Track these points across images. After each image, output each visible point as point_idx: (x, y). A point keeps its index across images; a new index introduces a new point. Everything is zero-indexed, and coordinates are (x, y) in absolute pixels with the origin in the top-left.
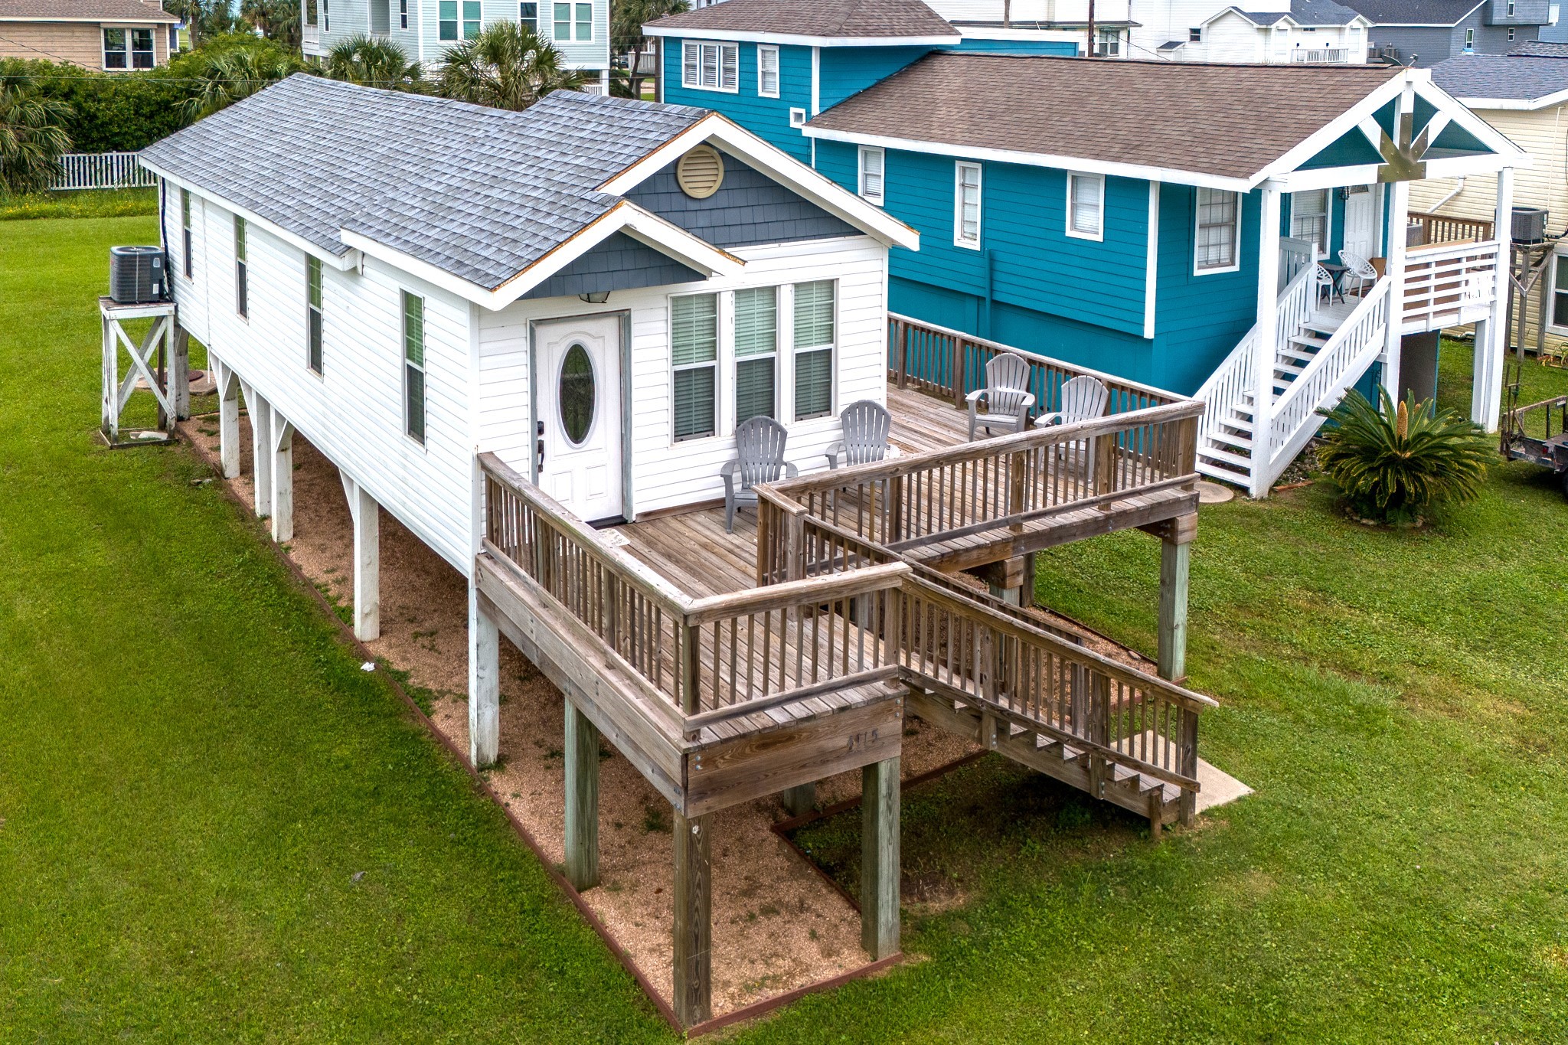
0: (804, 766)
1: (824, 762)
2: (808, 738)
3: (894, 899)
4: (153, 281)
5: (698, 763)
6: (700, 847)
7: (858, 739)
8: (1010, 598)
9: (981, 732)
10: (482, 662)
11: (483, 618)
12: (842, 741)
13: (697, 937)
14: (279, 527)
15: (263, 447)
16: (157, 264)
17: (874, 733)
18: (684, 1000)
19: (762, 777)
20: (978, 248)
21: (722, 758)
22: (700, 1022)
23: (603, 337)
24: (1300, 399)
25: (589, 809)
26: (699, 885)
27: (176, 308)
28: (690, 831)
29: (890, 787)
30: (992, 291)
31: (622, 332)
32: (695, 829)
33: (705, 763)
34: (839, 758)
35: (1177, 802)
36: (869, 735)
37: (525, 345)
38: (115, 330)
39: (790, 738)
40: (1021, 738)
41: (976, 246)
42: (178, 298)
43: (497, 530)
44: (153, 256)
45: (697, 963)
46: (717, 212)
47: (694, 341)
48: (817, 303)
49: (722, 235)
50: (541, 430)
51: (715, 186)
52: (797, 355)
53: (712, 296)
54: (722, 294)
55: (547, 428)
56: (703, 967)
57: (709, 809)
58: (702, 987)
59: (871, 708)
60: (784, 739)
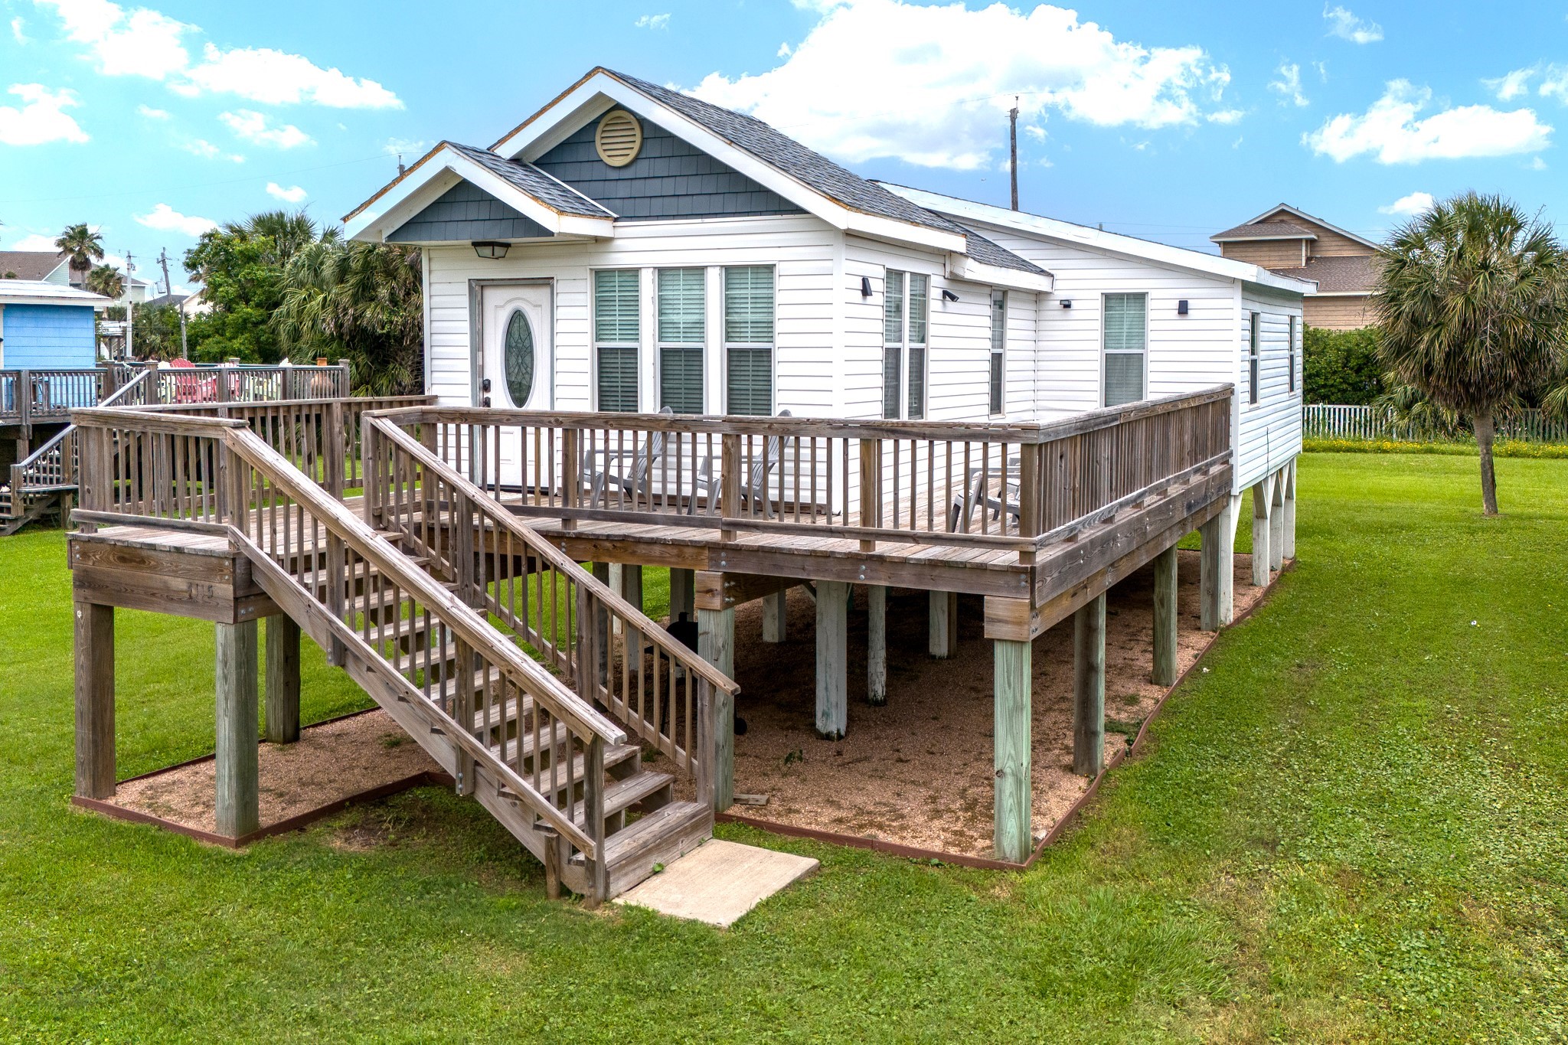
1: (169, 599)
3: (230, 777)
7: (195, 588)
12: (183, 584)
17: (209, 588)
21: (95, 556)
23: (540, 306)
29: (225, 654)
34: (181, 601)
36: (205, 589)
37: (465, 301)
45: (83, 739)
46: (637, 181)
47: (618, 318)
48: (754, 291)
49: (642, 207)
50: (486, 387)
51: (633, 154)
52: (729, 350)
53: (635, 272)
54: (643, 271)
55: (493, 387)
56: (86, 746)
57: (86, 598)
58: (85, 763)
59: (203, 560)
60: (138, 560)
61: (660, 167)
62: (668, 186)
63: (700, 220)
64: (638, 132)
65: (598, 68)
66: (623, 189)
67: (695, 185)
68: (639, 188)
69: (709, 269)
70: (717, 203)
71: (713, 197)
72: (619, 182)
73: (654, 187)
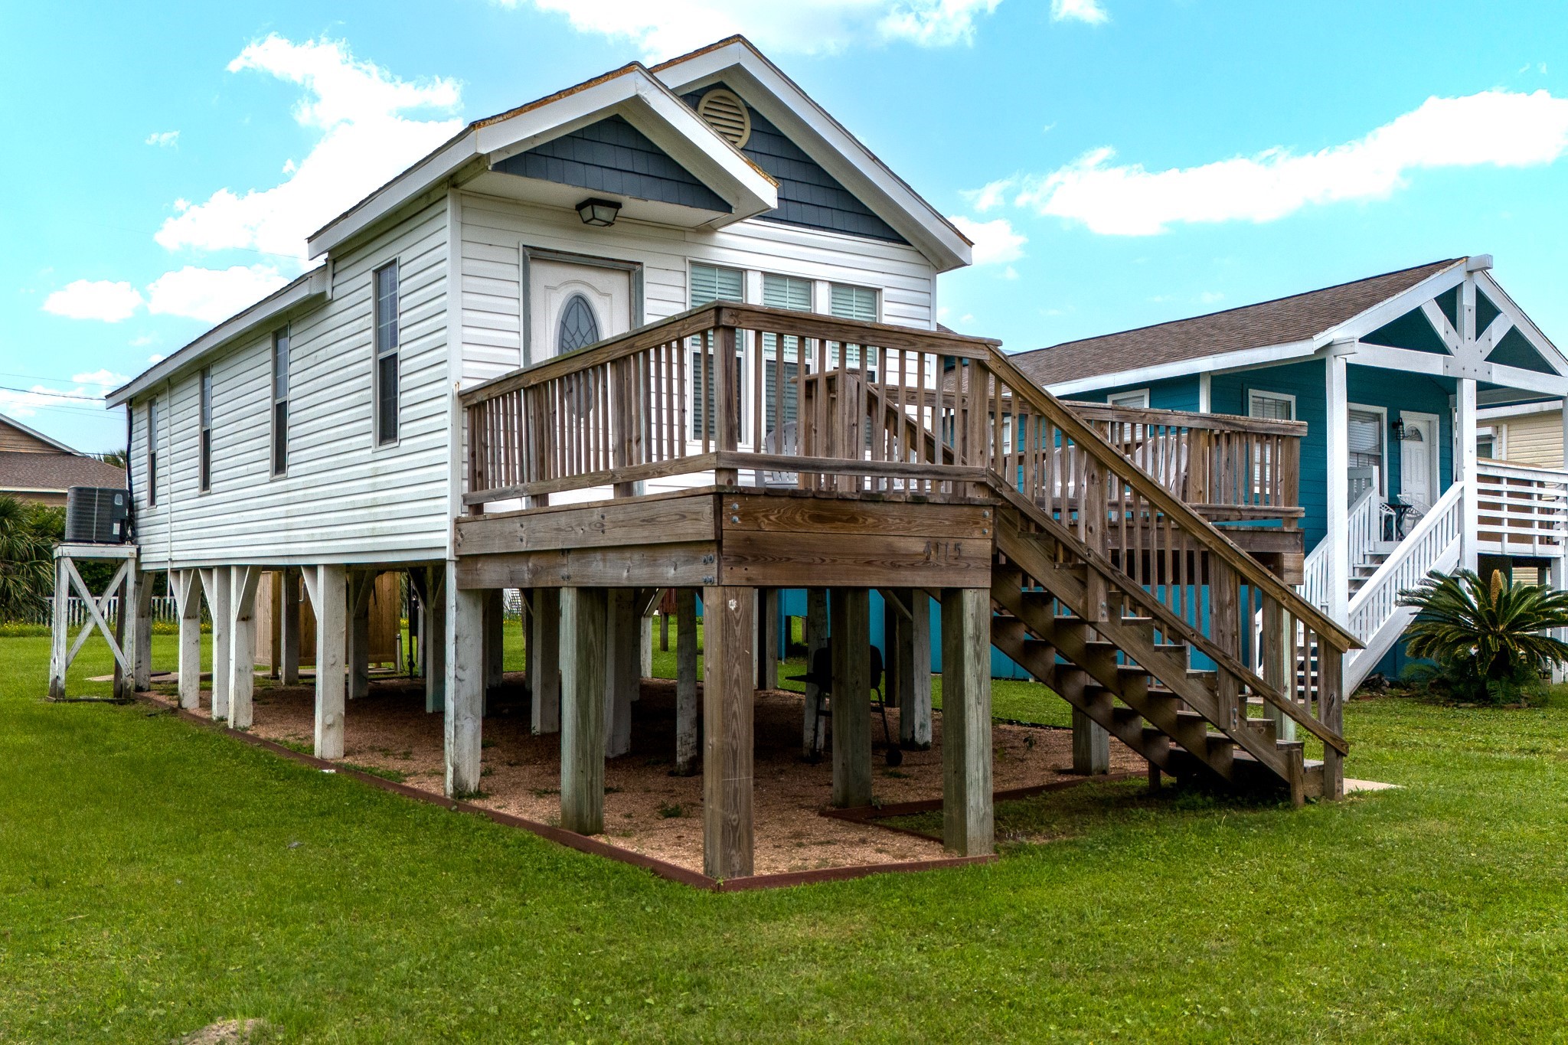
0: (869, 563)
1: (895, 566)
2: (874, 527)
3: (985, 779)
4: (113, 520)
5: (735, 512)
6: (738, 630)
7: (937, 547)
9: (1086, 603)
10: (462, 659)
11: (463, 602)
12: (917, 546)
13: (735, 753)
14: (236, 709)
15: (222, 637)
16: (119, 501)
17: (957, 547)
18: (718, 841)
19: (818, 561)
21: (766, 517)
22: (739, 874)
23: (610, 295)
24: (1376, 599)
25: (592, 729)
26: (737, 681)
27: (139, 550)
28: (726, 604)
29: (977, 627)
31: (633, 290)
32: (735, 604)
33: (744, 515)
34: (913, 566)
35: (1319, 771)
36: (951, 547)
37: (517, 274)
38: (68, 570)
39: (854, 519)
40: (1134, 627)
42: (142, 540)
43: (480, 474)
44: (115, 492)
45: (736, 790)
56: (743, 799)
57: (748, 579)
58: (741, 824)
59: (951, 510)
60: (845, 518)
69: (818, 283)
70: (825, 217)
71: (821, 209)
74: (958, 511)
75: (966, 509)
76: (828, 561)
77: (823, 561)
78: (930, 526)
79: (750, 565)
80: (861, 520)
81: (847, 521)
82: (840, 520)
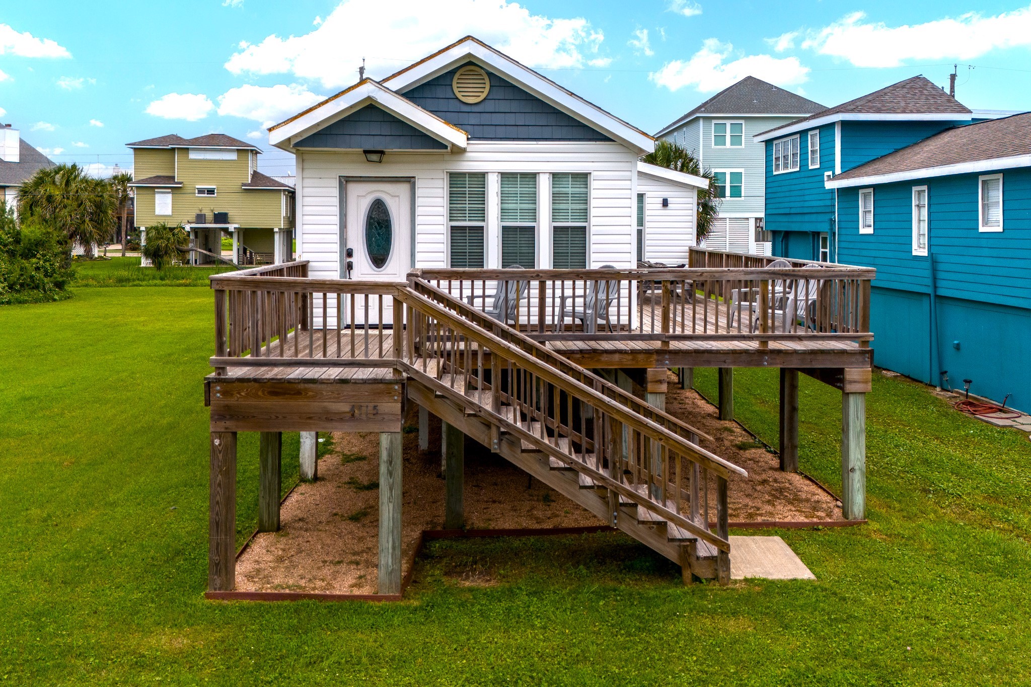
0: (310, 418)
1: (328, 420)
2: (313, 397)
3: (394, 548)
5: (219, 392)
6: (220, 456)
7: (359, 409)
8: (654, 403)
12: (344, 407)
13: (217, 524)
17: (375, 408)
19: (274, 417)
20: (926, 254)
21: (239, 393)
22: (220, 589)
23: (398, 196)
26: (219, 485)
28: (212, 442)
29: (390, 456)
30: (935, 287)
31: (411, 193)
32: (217, 442)
33: (225, 393)
34: (341, 420)
35: (713, 559)
36: (370, 408)
37: (336, 192)
39: (298, 393)
41: (924, 253)
45: (218, 544)
46: (484, 114)
47: (467, 206)
48: (574, 190)
49: (490, 131)
50: (350, 254)
51: (483, 96)
52: (555, 227)
53: (482, 176)
54: (490, 175)
55: (354, 254)
56: (223, 549)
57: (226, 428)
58: (221, 563)
59: (370, 386)
60: (292, 392)
61: (503, 106)
62: (511, 119)
63: (535, 143)
64: (487, 81)
65: (469, 37)
66: (473, 120)
67: (530, 119)
68: (486, 119)
69: (541, 174)
70: (547, 132)
71: (544, 127)
72: (470, 114)
73: (497, 119)
74: (375, 386)
75: (381, 385)
76: (280, 417)
77: (277, 417)
78: (354, 396)
79: (228, 420)
80: (303, 393)
81: (294, 394)
82: (288, 394)
